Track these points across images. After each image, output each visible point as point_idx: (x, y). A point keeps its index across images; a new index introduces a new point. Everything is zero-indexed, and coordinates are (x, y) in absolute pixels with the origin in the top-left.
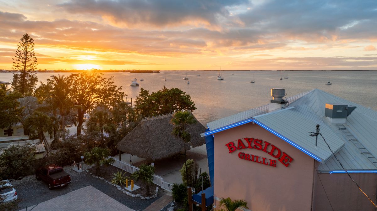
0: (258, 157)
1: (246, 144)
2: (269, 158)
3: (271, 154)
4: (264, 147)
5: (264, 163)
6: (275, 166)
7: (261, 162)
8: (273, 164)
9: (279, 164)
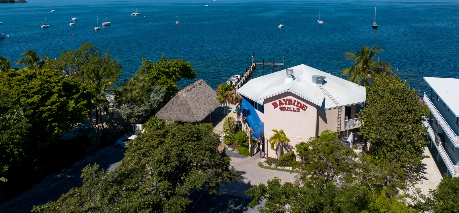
0: (290, 108)
1: (284, 102)
2: (296, 108)
3: (297, 106)
4: (293, 103)
5: (294, 111)
6: (299, 111)
7: (291, 111)
8: (298, 110)
9: (301, 110)
